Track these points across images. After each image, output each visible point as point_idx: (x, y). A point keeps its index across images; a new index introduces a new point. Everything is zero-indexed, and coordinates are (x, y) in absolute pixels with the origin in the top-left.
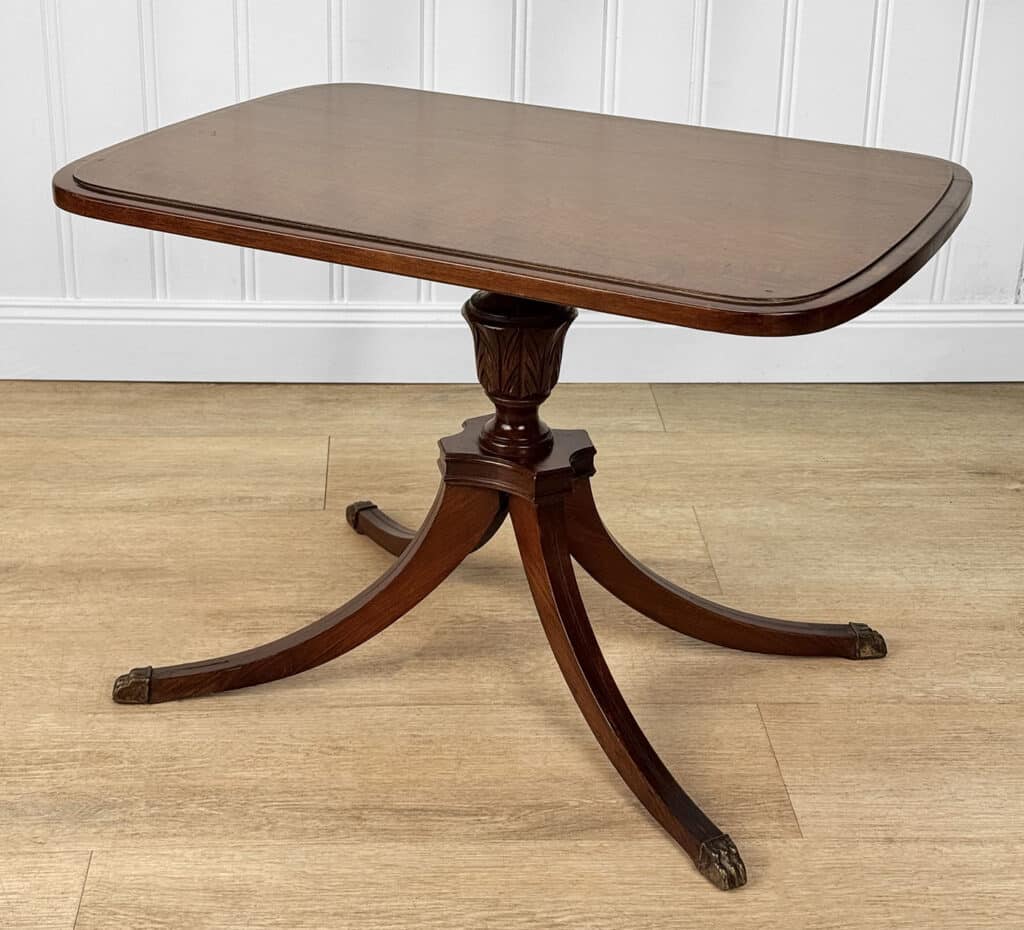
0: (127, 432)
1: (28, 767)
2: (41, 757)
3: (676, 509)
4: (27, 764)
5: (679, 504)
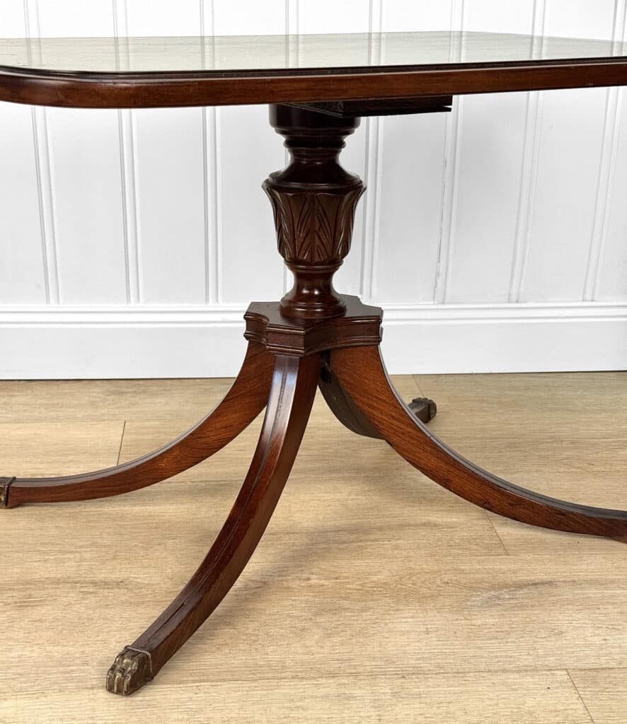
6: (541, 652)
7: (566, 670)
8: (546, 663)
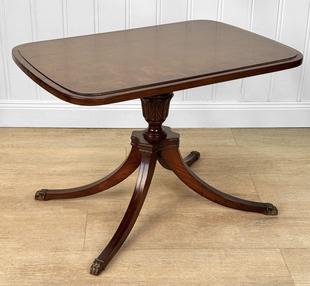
0: (59, 146)
1: (35, 272)
2: (39, 269)
3: (244, 175)
4: (34, 271)
5: (245, 172)
6: (272, 242)
7: (280, 248)
8: (274, 246)
